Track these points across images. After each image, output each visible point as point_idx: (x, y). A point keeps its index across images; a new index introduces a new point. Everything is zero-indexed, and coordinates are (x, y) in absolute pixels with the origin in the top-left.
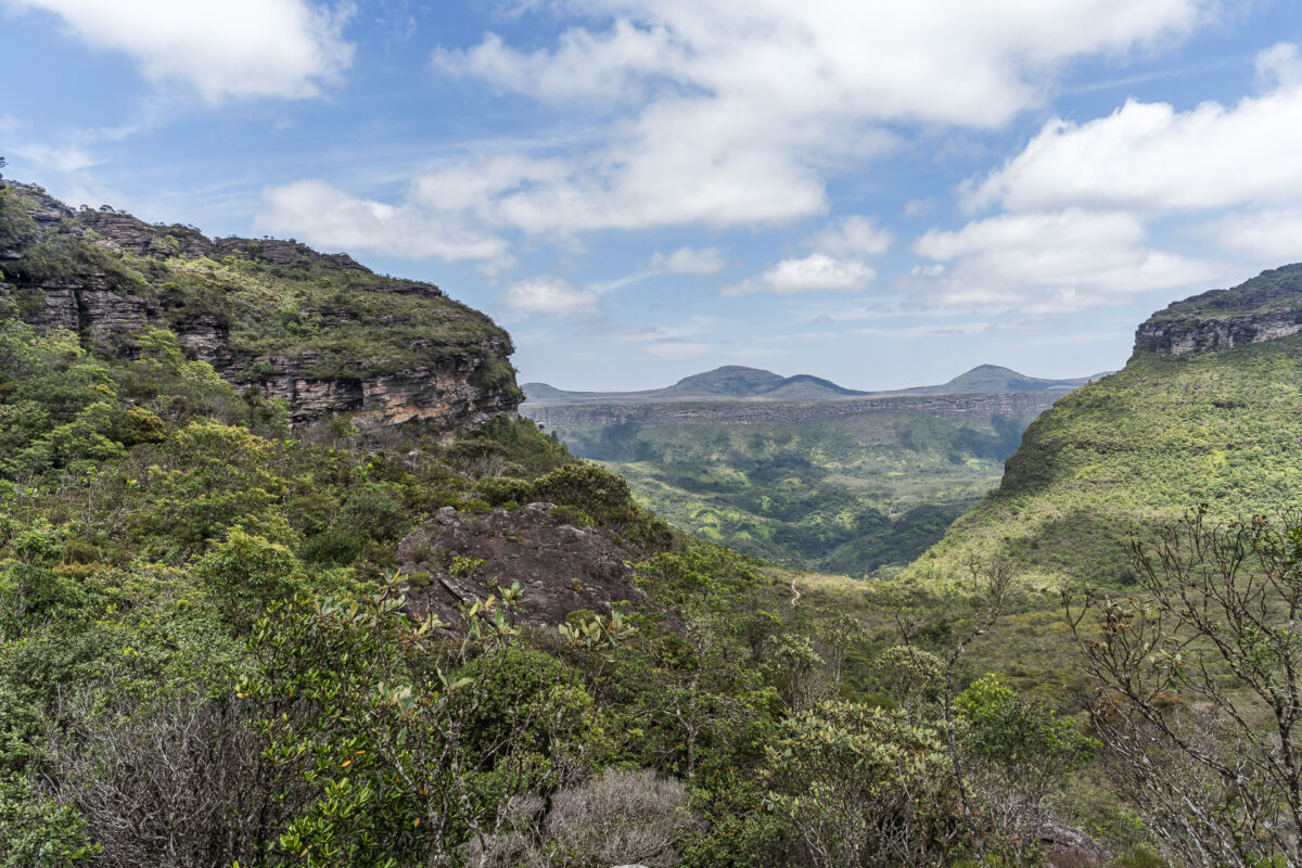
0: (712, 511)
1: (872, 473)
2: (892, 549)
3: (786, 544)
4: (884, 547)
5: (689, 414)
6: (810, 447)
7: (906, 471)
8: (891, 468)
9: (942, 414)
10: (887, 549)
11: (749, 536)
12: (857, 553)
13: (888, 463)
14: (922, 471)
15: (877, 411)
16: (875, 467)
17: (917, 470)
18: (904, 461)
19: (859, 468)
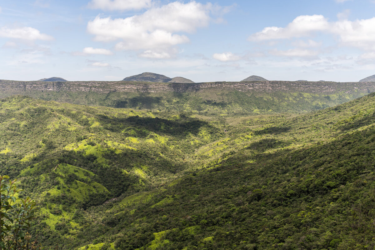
0: (134, 129)
1: (213, 114)
2: (230, 147)
3: (173, 146)
4: (226, 147)
5: (126, 87)
6: (183, 104)
7: (228, 114)
8: (221, 113)
9: (242, 89)
10: (227, 148)
11: (154, 142)
12: (212, 150)
13: (219, 111)
14: (235, 114)
15: (214, 88)
16: (214, 112)
17: (233, 114)
18: (226, 110)
19: (206, 112)
